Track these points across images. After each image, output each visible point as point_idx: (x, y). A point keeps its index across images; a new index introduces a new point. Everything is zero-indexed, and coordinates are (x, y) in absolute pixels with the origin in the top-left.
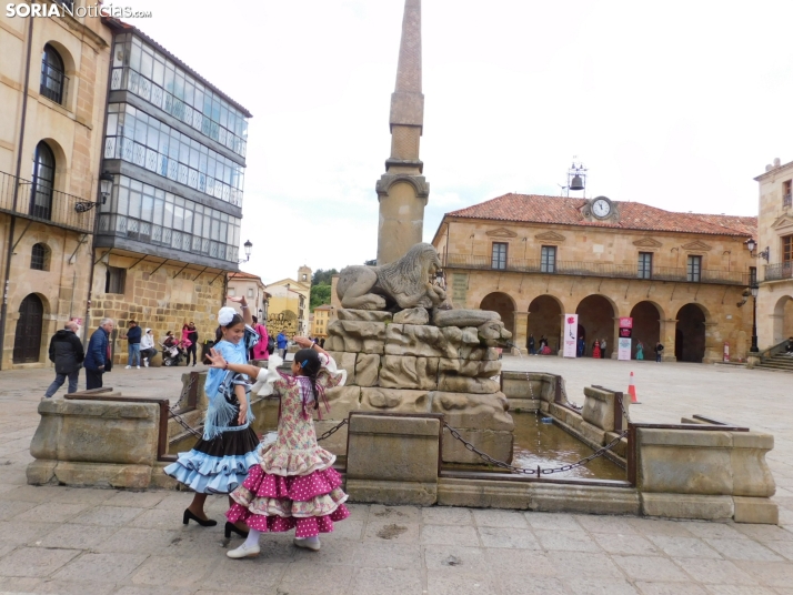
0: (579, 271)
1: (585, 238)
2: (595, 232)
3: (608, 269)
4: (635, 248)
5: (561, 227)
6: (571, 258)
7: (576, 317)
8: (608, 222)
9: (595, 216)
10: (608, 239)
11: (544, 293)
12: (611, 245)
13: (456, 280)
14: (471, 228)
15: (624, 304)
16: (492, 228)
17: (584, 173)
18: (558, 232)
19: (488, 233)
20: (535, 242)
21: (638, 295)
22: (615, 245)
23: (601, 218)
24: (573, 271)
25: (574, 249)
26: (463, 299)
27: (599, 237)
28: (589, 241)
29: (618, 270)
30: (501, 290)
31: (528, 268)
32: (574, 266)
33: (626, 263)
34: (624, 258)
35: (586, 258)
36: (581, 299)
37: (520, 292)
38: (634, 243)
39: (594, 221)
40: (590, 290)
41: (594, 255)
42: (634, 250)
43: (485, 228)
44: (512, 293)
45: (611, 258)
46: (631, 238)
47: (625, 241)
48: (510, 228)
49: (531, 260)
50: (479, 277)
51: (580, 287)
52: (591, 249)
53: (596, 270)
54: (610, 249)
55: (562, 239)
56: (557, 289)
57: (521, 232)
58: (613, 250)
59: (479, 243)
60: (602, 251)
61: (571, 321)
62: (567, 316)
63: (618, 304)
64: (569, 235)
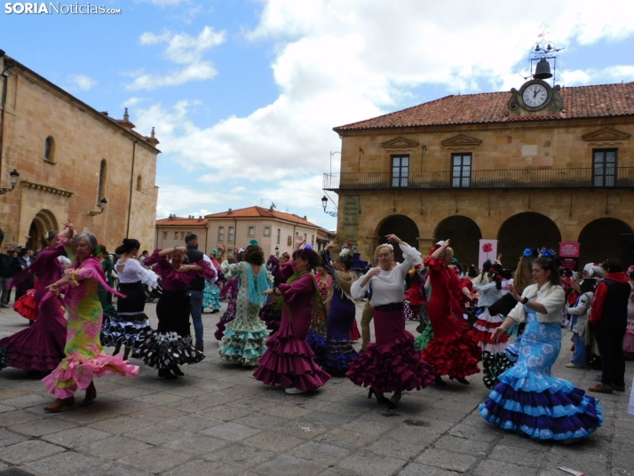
0: (502, 182)
1: (510, 139)
2: (524, 129)
3: (545, 176)
4: (586, 145)
5: (475, 127)
6: (491, 166)
7: (494, 243)
8: (545, 114)
9: (525, 107)
10: (543, 136)
11: (453, 213)
12: (548, 144)
13: (348, 203)
14: (364, 141)
15: (570, 222)
16: (389, 138)
17: (555, 54)
18: (473, 134)
19: (384, 145)
20: (442, 150)
21: (591, 211)
22: (555, 144)
23: (533, 109)
24: (493, 182)
25: (494, 154)
26: (356, 224)
27: (530, 135)
28: (515, 142)
29: (561, 177)
30: (399, 212)
31: (431, 183)
32: (495, 177)
33: (571, 166)
34: (568, 160)
35: (512, 164)
36: (504, 219)
37: (422, 213)
38: (584, 138)
39: (523, 114)
40: (518, 207)
41: (524, 159)
42: (584, 148)
43: (381, 139)
44: (412, 216)
45: (549, 162)
46: (580, 131)
47: (570, 137)
48: (410, 137)
49: (436, 173)
50: (374, 198)
51: (502, 204)
52: (519, 151)
53: (526, 180)
54: (549, 149)
55: (479, 143)
56: (469, 208)
57: (423, 139)
58: (552, 150)
59: (373, 158)
60: (535, 153)
61: (487, 248)
62: (482, 242)
63: (559, 225)
64: (488, 137)
